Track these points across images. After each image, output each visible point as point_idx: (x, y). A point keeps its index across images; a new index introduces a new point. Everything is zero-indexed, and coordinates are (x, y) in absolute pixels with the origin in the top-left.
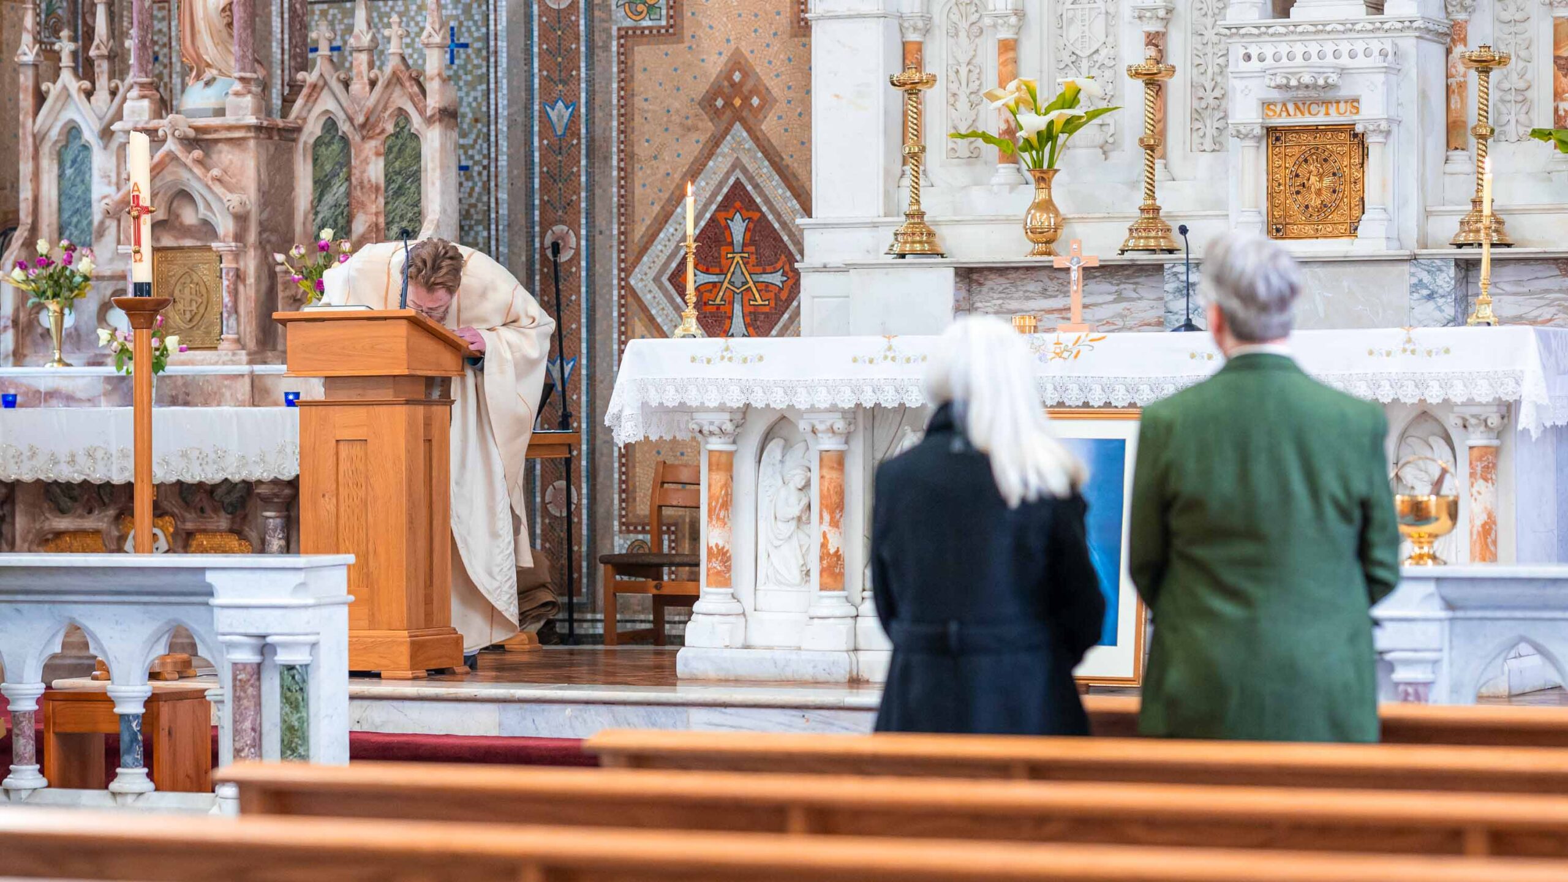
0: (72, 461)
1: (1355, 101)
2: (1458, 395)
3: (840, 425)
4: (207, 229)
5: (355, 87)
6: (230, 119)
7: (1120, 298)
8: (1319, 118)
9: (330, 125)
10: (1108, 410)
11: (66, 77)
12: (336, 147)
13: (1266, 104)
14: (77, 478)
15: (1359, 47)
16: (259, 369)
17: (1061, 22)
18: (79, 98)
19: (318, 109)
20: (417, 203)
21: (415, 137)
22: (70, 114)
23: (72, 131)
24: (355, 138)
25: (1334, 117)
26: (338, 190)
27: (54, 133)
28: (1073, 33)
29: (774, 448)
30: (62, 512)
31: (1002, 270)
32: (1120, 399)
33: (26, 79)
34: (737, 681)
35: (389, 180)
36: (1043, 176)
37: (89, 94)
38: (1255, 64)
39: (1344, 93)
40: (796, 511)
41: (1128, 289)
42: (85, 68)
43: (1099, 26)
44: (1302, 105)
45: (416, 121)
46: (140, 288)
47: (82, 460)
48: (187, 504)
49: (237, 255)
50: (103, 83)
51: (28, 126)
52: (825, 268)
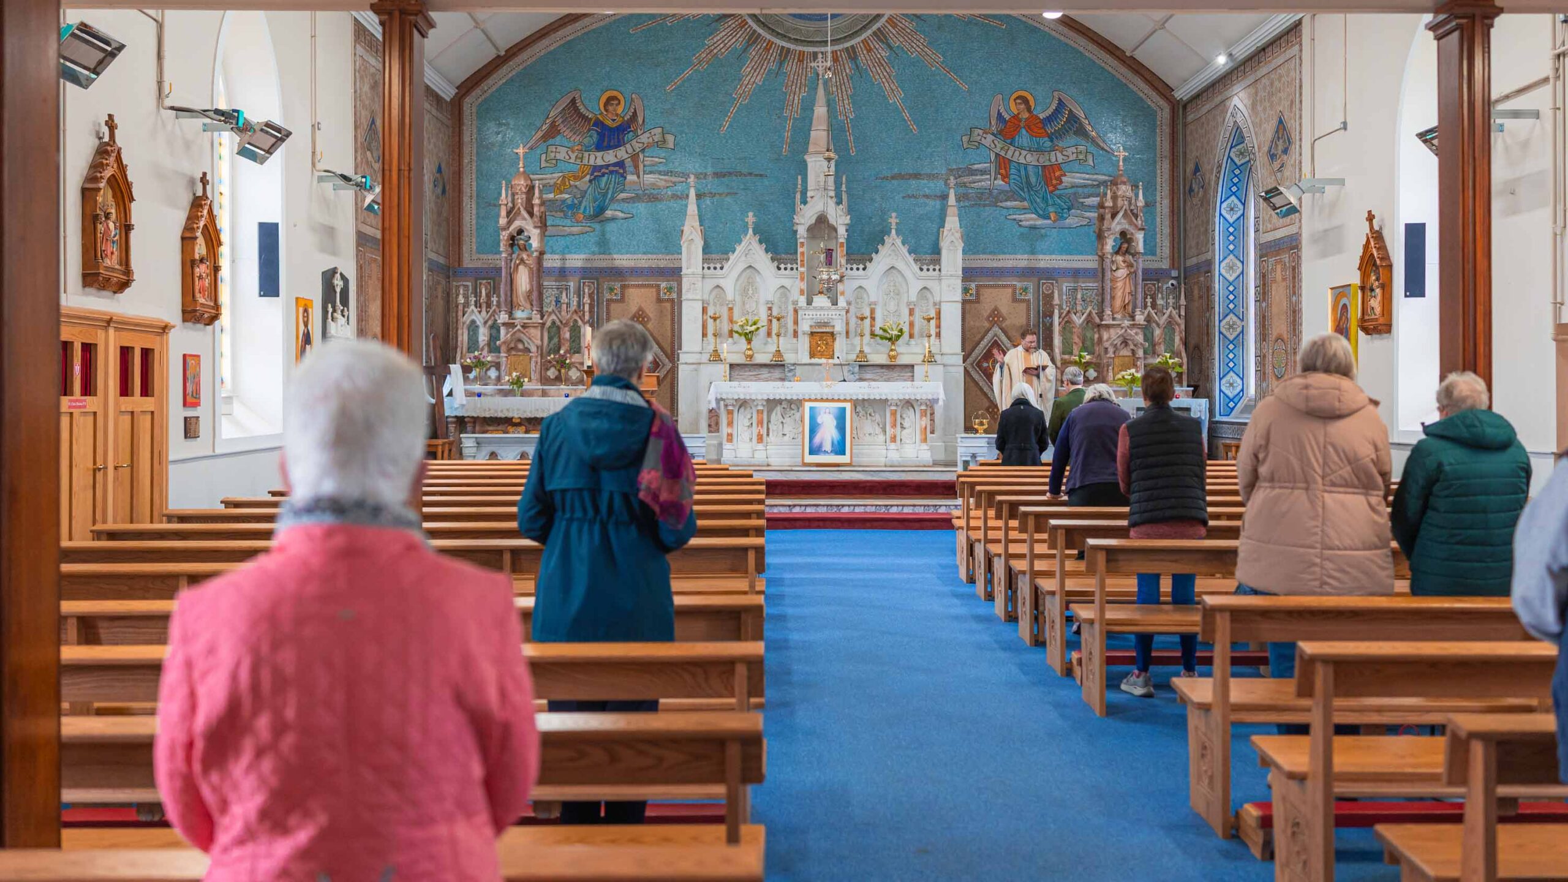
0: (502, 411)
1: (834, 326)
2: (918, 398)
3: (765, 403)
4: (528, 350)
5: (563, 313)
6: (534, 320)
7: (769, 372)
8: (824, 330)
9: (554, 323)
10: (845, 400)
11: (473, 307)
12: (554, 329)
13: (811, 326)
14: (503, 416)
15: (830, 313)
16: (545, 387)
17: (744, 303)
18: (477, 314)
19: (550, 319)
20: (579, 344)
21: (579, 327)
22: (473, 317)
23: (473, 322)
24: (562, 326)
25: (828, 330)
26: (556, 340)
27: (468, 322)
28: (747, 306)
29: (742, 410)
30: (490, 425)
31: (738, 365)
32: (848, 398)
33: (461, 307)
34: (738, 466)
35: (571, 338)
36: (749, 341)
37: (480, 312)
38: (807, 317)
39: (832, 324)
40: (748, 424)
41: (772, 370)
42: (478, 305)
43: (754, 305)
44: (819, 327)
45: (580, 323)
46: (588, 367)
47: (505, 411)
48: (530, 423)
49: (537, 357)
50: (484, 309)
51: (461, 320)
52: (686, 363)
